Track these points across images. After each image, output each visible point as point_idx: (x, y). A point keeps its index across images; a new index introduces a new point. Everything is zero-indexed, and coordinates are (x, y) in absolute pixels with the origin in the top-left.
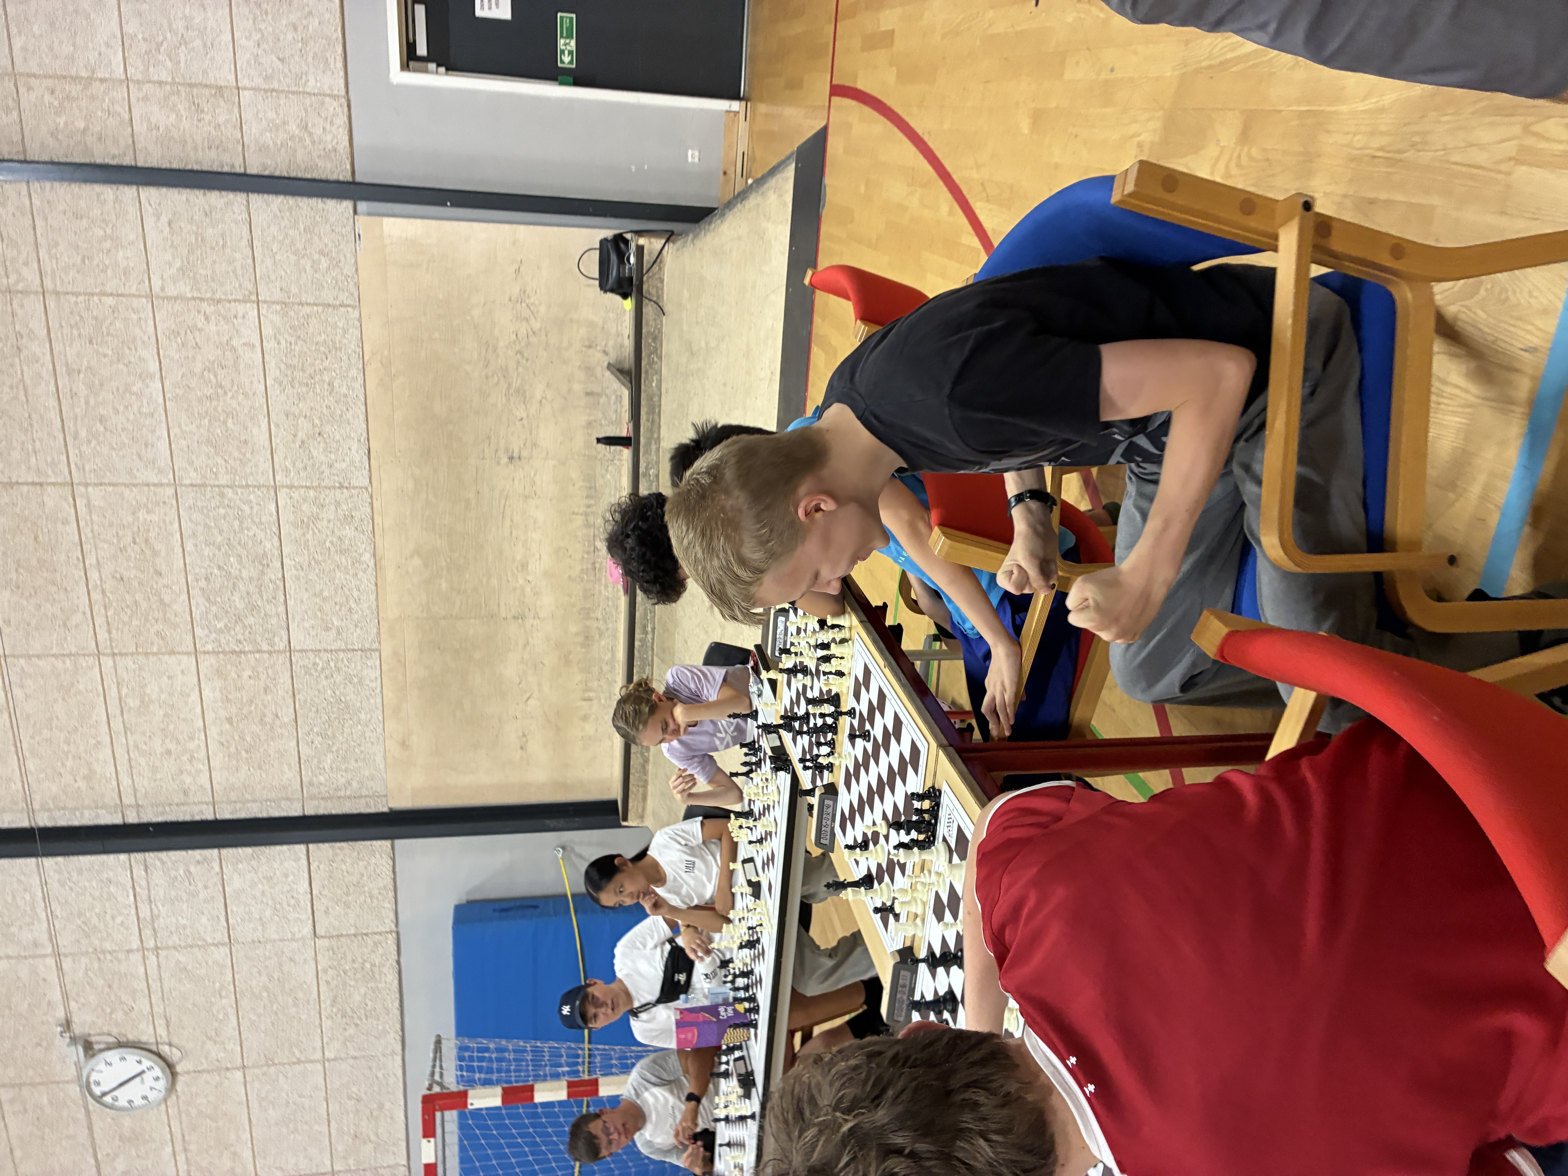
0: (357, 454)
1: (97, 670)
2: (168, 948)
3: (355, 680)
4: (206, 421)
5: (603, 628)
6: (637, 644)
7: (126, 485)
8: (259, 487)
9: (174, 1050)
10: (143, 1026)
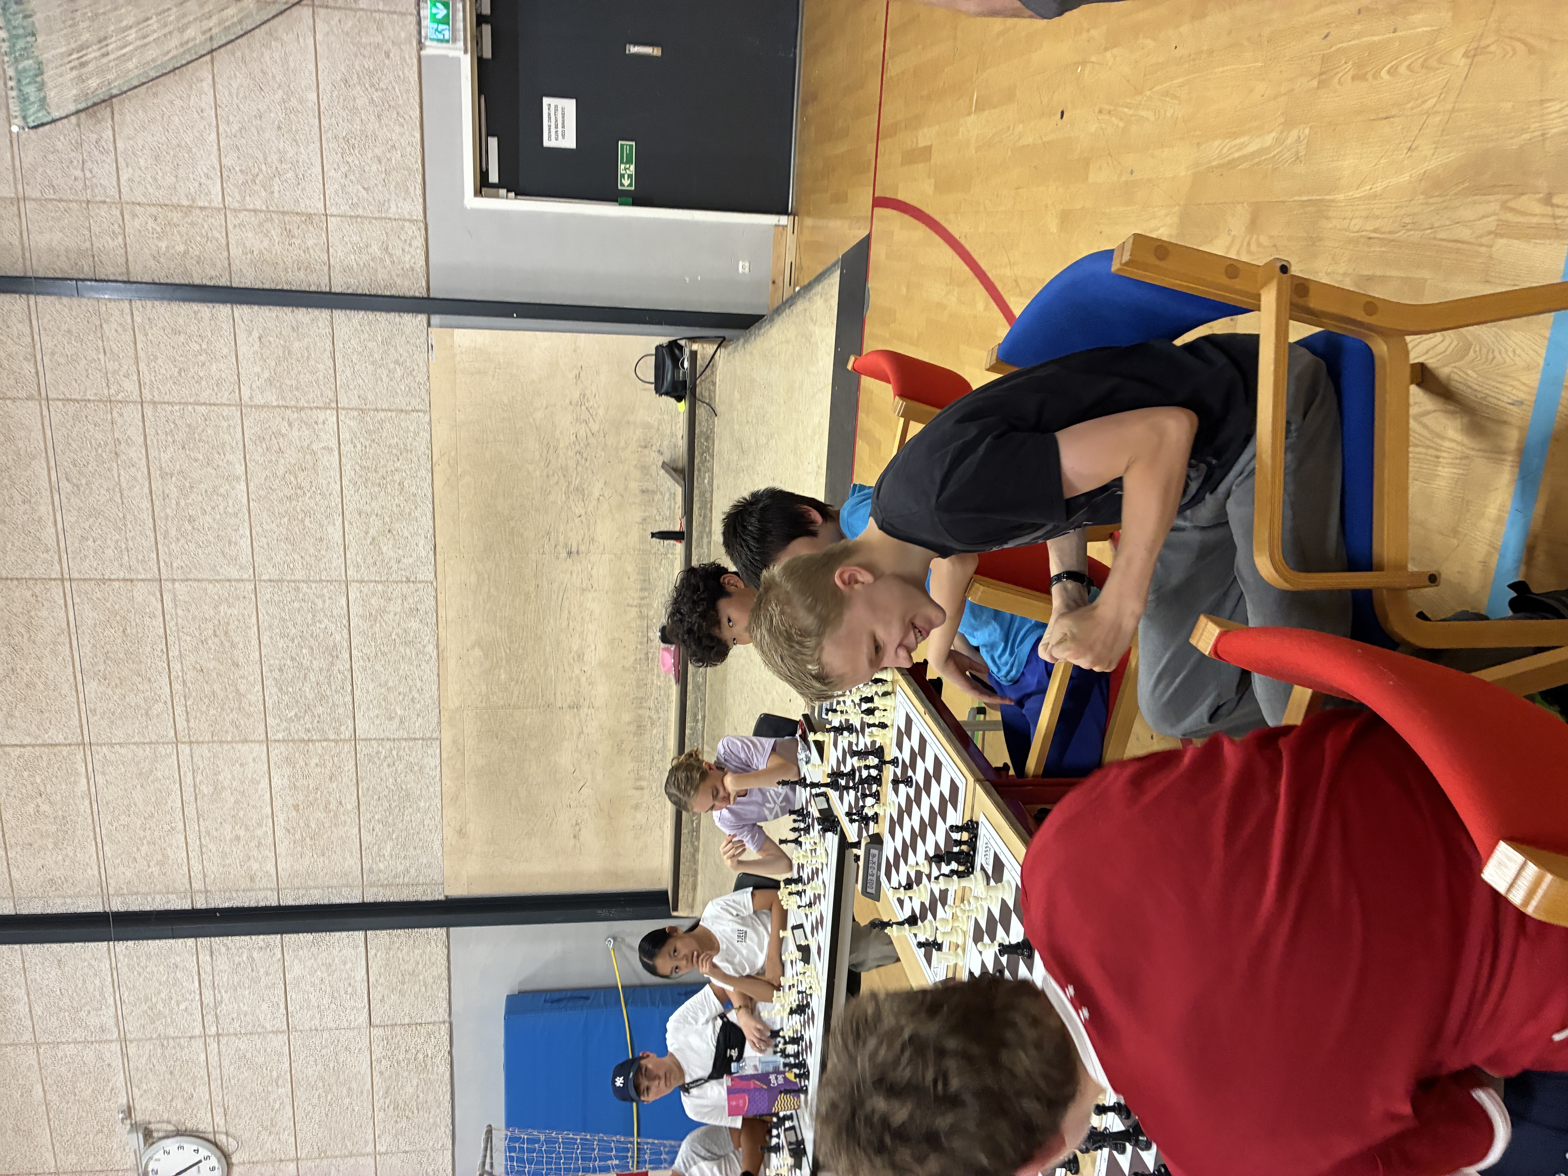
0: (423, 549)
1: (175, 757)
2: (229, 1035)
3: (416, 768)
4: (286, 520)
5: (655, 717)
6: (688, 731)
7: (210, 581)
8: (331, 582)
9: (230, 1140)
10: (201, 1114)
